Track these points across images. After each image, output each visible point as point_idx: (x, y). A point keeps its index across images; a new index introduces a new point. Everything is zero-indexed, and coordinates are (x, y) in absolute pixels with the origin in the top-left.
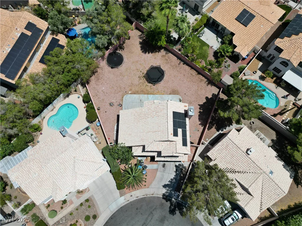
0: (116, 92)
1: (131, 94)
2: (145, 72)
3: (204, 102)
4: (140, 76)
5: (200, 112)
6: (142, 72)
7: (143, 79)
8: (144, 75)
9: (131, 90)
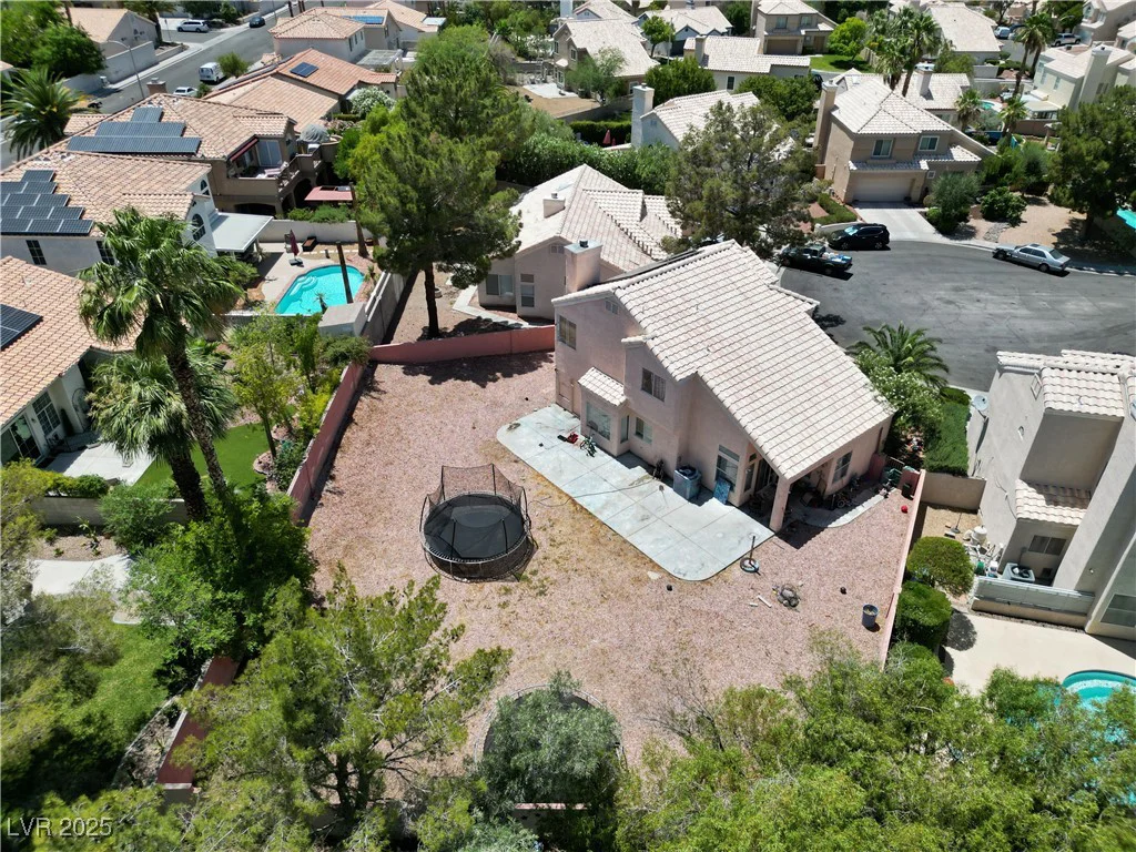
1: (656, 567)
2: (491, 587)
3: (458, 381)
4: (534, 592)
5: (508, 376)
7: (534, 573)
9: (639, 580)
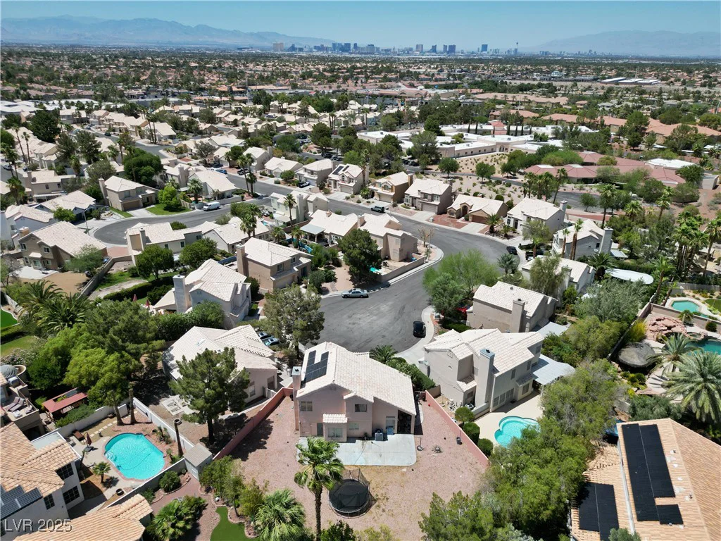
0: (433, 471)
1: (401, 467)
2: (373, 509)
3: (253, 453)
4: (385, 500)
5: (267, 438)
6: (381, 509)
7: (377, 495)
8: (377, 503)
9: (403, 474)
